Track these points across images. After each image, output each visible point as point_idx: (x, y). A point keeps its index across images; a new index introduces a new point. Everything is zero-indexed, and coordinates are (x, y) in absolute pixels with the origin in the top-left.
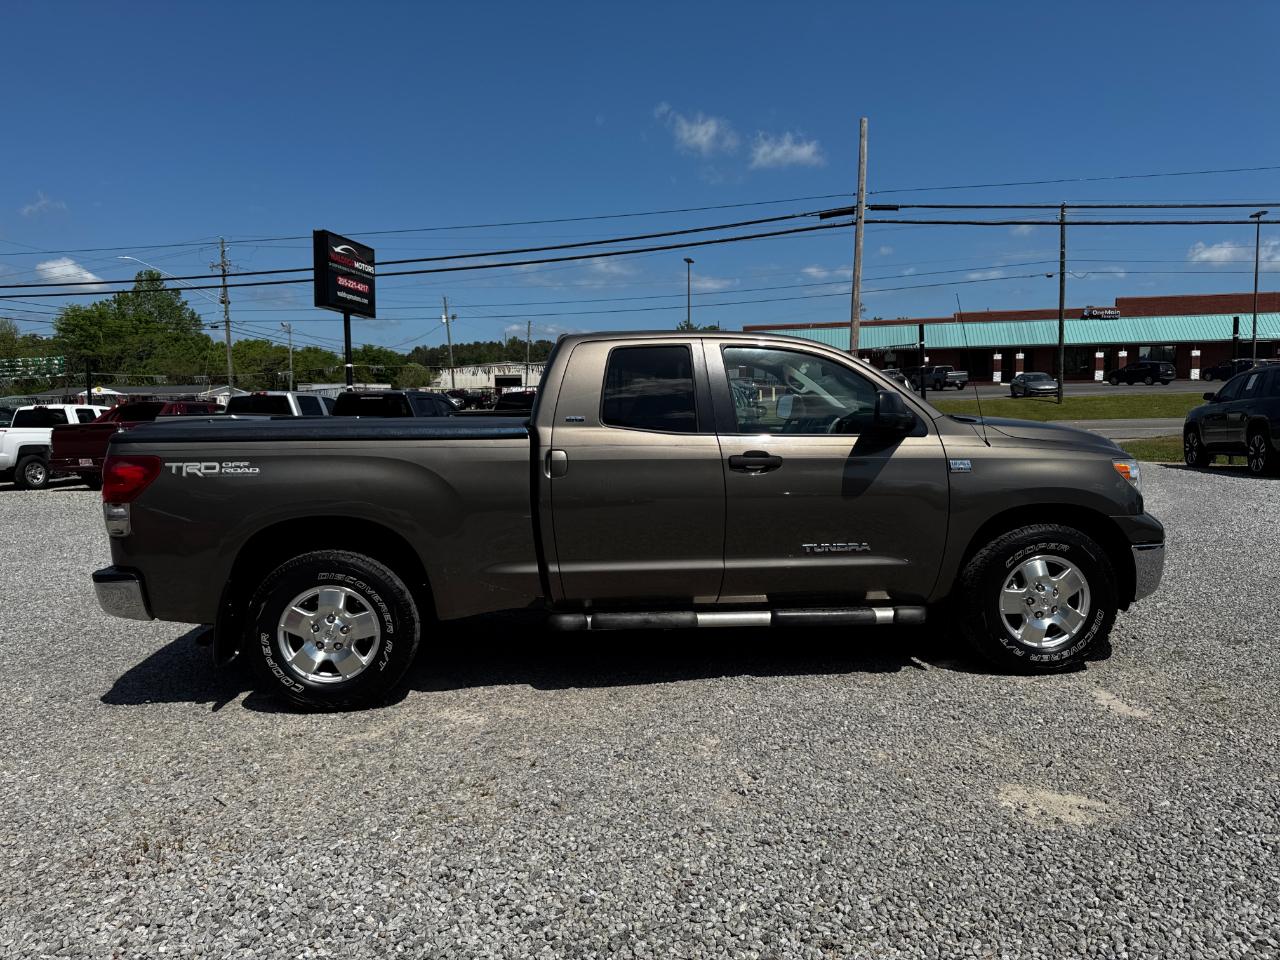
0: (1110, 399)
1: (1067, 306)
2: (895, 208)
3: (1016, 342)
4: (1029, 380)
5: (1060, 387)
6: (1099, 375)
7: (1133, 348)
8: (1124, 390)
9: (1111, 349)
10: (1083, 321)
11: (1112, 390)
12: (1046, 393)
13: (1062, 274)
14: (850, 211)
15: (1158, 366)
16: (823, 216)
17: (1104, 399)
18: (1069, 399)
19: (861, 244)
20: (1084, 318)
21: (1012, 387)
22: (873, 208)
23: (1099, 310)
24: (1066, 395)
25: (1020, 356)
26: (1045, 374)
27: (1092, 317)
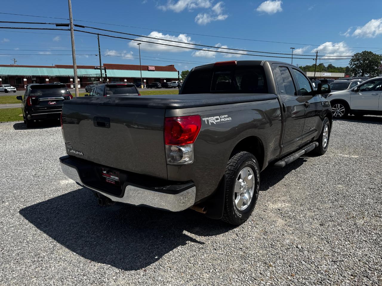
2: (84, 27)
13: (100, 55)
14: (68, 25)
16: (57, 25)
20: (95, 69)
22: (76, 25)
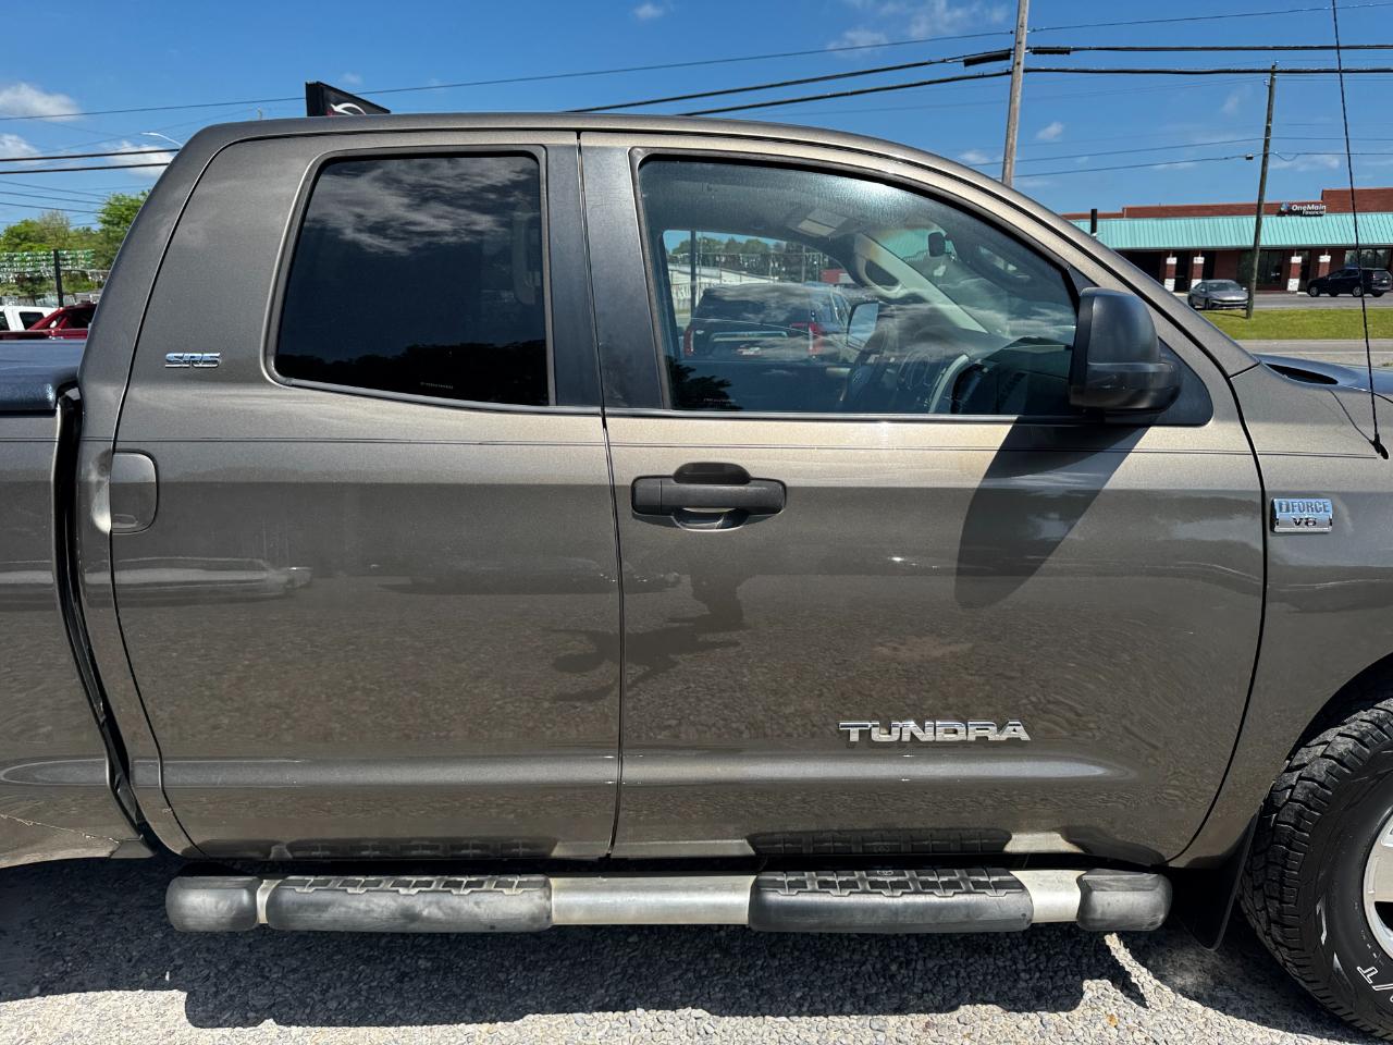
0: (1312, 313)
1: (1267, 200)
2: (1066, 51)
3: (1195, 243)
4: (1212, 289)
5: (1250, 298)
6: (1294, 284)
7: (1337, 252)
8: (1325, 303)
9: (1312, 253)
10: (1279, 218)
11: (1311, 302)
12: (1231, 305)
13: (1265, 156)
14: (1005, 56)
15: (1371, 273)
16: (968, 63)
17: (1303, 314)
18: (1261, 313)
19: (1018, 100)
20: (1281, 214)
21: (1190, 298)
22: (1037, 51)
23: (1299, 204)
24: (1256, 308)
25: (1199, 260)
26: (1234, 282)
27: (1290, 213)
